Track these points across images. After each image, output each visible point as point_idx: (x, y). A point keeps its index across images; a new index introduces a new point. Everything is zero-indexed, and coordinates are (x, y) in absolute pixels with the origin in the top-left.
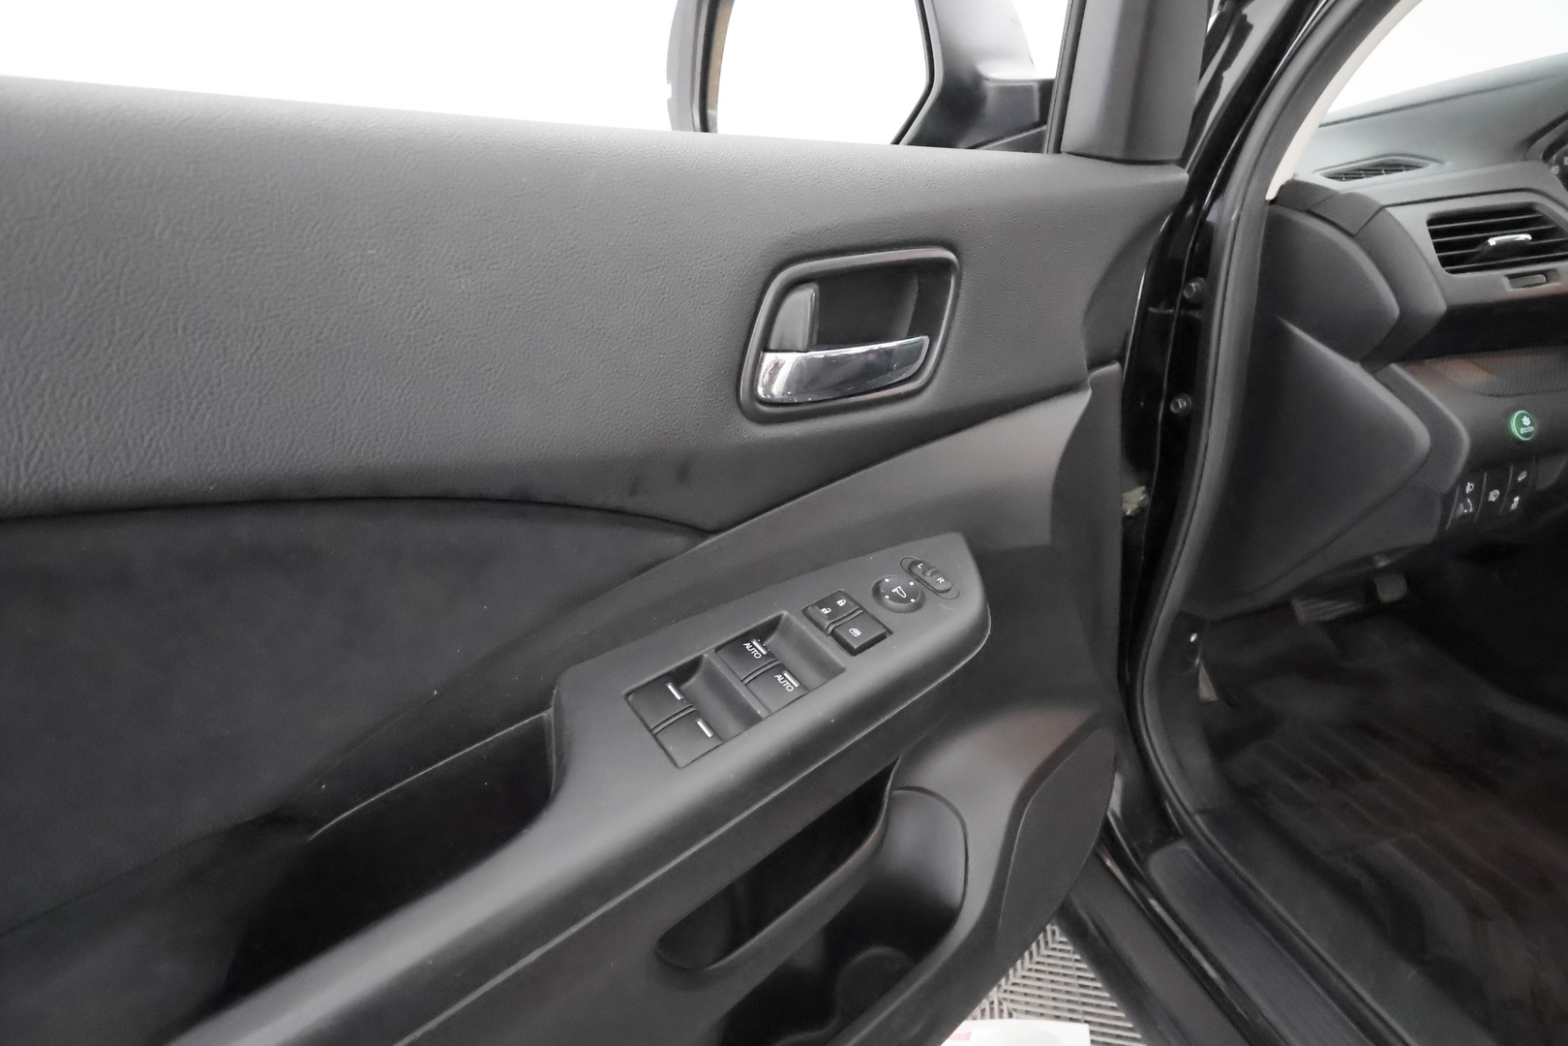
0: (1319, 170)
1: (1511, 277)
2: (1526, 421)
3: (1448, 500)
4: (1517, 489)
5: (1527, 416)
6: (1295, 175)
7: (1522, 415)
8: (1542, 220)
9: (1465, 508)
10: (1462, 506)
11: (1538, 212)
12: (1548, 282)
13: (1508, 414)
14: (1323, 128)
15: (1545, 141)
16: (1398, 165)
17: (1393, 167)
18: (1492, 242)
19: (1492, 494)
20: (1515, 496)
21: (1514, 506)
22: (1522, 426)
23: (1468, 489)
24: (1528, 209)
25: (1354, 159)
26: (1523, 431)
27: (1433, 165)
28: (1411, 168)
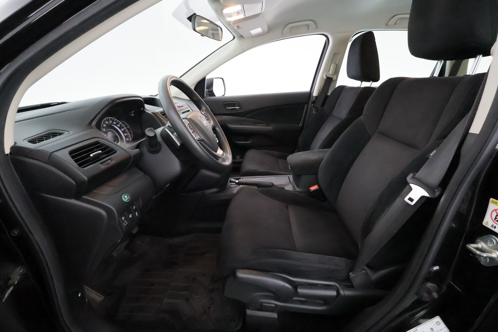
0: (25, 139)
1: (101, 163)
2: (126, 197)
3: (120, 224)
4: (135, 211)
5: (126, 195)
6: (15, 143)
7: (124, 196)
8: (103, 145)
9: (126, 223)
10: (124, 224)
11: (101, 143)
12: (112, 162)
13: (121, 197)
14: (16, 123)
15: (94, 123)
16: (56, 133)
17: (54, 135)
18: (91, 155)
19: (130, 216)
20: (136, 213)
21: (137, 215)
22: (126, 198)
23: (123, 218)
24: (97, 143)
25: (39, 133)
26: (126, 199)
27: (66, 133)
28: (60, 134)
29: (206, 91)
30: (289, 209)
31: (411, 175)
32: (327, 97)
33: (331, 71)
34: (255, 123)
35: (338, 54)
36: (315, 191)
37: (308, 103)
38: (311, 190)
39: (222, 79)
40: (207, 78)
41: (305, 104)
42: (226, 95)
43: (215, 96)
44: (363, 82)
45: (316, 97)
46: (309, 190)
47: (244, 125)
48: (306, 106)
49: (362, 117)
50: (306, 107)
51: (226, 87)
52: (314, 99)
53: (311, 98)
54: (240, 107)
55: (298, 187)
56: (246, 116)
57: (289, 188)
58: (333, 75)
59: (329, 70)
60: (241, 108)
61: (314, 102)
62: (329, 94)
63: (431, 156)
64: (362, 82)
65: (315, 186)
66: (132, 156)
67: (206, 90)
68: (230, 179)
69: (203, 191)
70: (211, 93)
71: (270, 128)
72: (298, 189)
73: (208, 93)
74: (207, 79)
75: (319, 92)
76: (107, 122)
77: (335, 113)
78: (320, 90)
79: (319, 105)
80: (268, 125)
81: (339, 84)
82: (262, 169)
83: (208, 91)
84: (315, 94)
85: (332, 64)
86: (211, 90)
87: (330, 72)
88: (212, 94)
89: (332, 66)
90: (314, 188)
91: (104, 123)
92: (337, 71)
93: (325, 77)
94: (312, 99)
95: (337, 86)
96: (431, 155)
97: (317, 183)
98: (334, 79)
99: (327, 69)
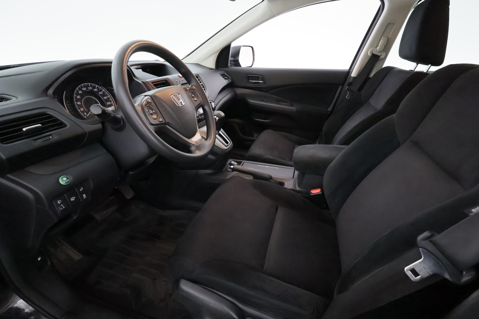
1: (36, 139)
2: (65, 179)
4: (83, 192)
5: (65, 177)
7: (62, 178)
9: (61, 208)
10: (59, 208)
12: (53, 138)
13: (58, 179)
15: (51, 90)
18: (24, 129)
19: (72, 199)
20: (83, 195)
21: (84, 197)
22: (64, 181)
23: (59, 202)
27: (14, 99)
28: (7, 99)
29: (231, 60)
30: (279, 211)
31: (426, 234)
32: (367, 79)
33: (379, 46)
34: (278, 102)
35: (394, 24)
36: (316, 196)
37: (343, 85)
38: (312, 193)
39: (252, 47)
40: (233, 45)
41: (339, 85)
42: (253, 67)
43: (241, 66)
44: (419, 65)
45: (355, 78)
46: (309, 193)
47: (266, 101)
48: (340, 87)
49: (394, 115)
50: (340, 89)
51: (255, 57)
52: (351, 80)
53: (348, 78)
54: (263, 81)
55: (299, 185)
56: (270, 92)
57: (289, 185)
58: (380, 52)
59: (377, 46)
60: (265, 83)
61: (350, 84)
62: (372, 75)
63: (472, 212)
64: (417, 64)
65: (317, 189)
66: (87, 132)
67: (230, 58)
68: (231, 162)
69: (196, 171)
70: (236, 62)
71: (293, 108)
72: (298, 188)
73: (233, 63)
74: (232, 48)
75: (360, 71)
76: (84, 89)
77: (372, 101)
78: (360, 70)
79: (355, 87)
80: (291, 105)
81: (387, 64)
82: (270, 155)
83: (234, 61)
84: (354, 74)
85: (382, 38)
86: (237, 59)
87: (378, 48)
88: (237, 64)
89: (381, 40)
90: (316, 191)
91: (80, 89)
92: (387, 48)
93: (369, 54)
94: (350, 79)
95: (383, 67)
96: (474, 210)
97: (320, 186)
98: (381, 57)
99: (375, 44)
